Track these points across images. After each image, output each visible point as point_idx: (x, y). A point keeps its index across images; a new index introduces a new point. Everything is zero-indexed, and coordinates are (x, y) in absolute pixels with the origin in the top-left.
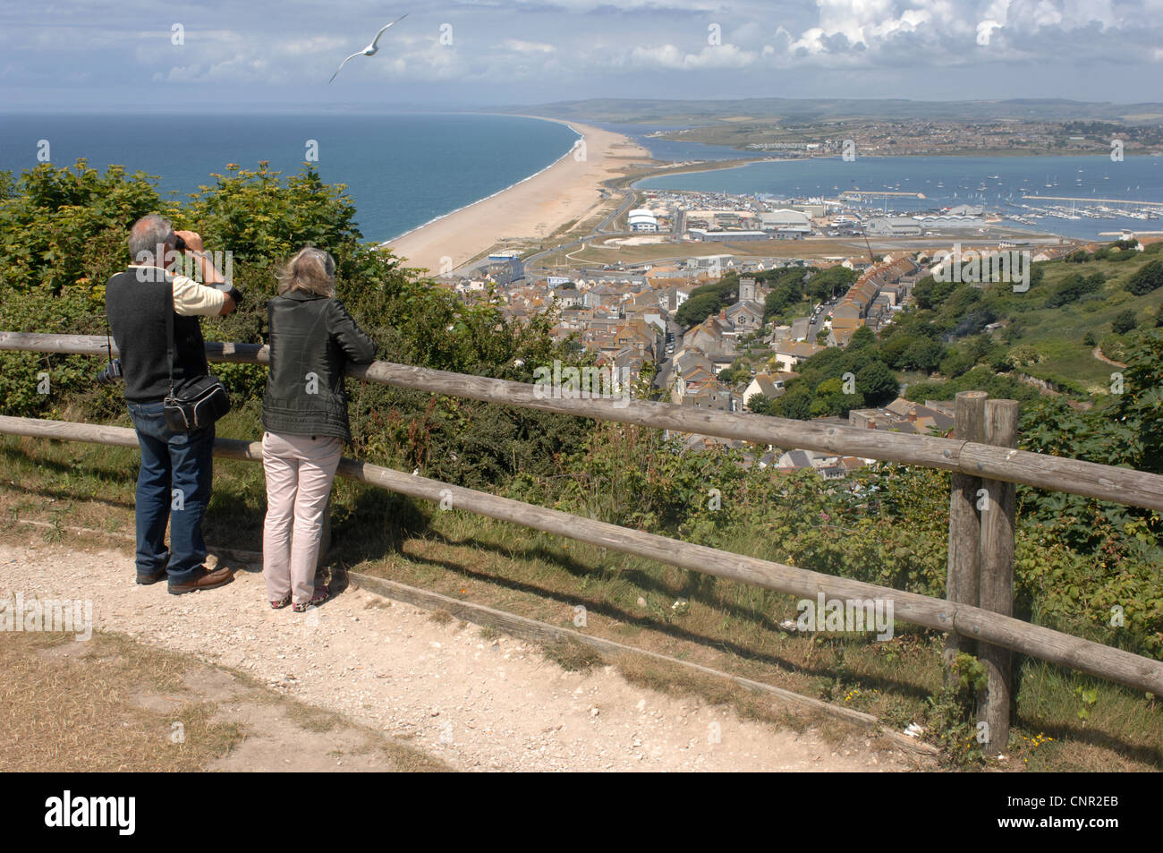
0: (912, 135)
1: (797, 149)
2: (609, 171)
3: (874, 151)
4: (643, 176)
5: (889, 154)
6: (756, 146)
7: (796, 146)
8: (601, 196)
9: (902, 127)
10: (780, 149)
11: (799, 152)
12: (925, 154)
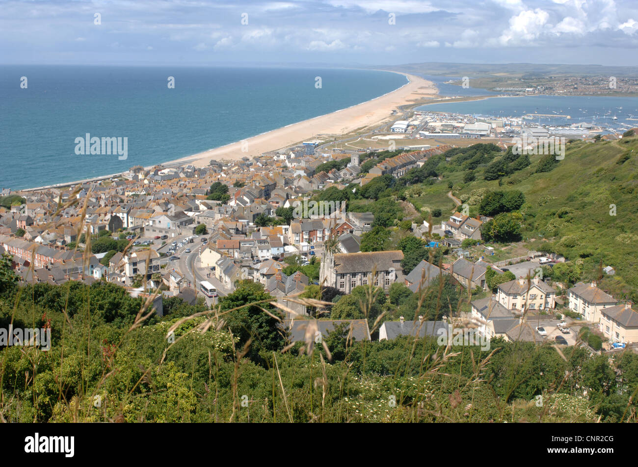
0: (589, 84)
1: (520, 91)
2: (407, 101)
3: (563, 93)
4: (423, 104)
5: (571, 95)
6: (498, 89)
7: (520, 89)
8: (392, 114)
9: (586, 80)
10: (511, 91)
11: (521, 93)
12: (591, 95)
